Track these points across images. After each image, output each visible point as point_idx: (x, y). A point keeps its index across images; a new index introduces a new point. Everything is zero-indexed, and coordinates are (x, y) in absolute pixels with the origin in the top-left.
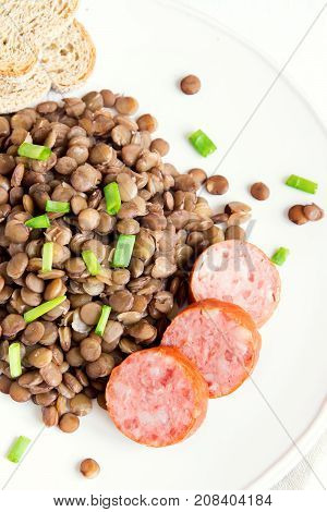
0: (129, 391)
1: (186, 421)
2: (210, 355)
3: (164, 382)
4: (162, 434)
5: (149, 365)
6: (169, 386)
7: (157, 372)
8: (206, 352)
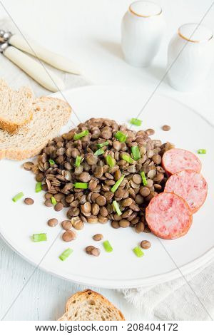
0: (157, 215)
1: (187, 218)
2: (188, 192)
3: (171, 205)
4: (178, 228)
5: (161, 201)
6: (174, 206)
7: (166, 202)
8: (185, 190)
